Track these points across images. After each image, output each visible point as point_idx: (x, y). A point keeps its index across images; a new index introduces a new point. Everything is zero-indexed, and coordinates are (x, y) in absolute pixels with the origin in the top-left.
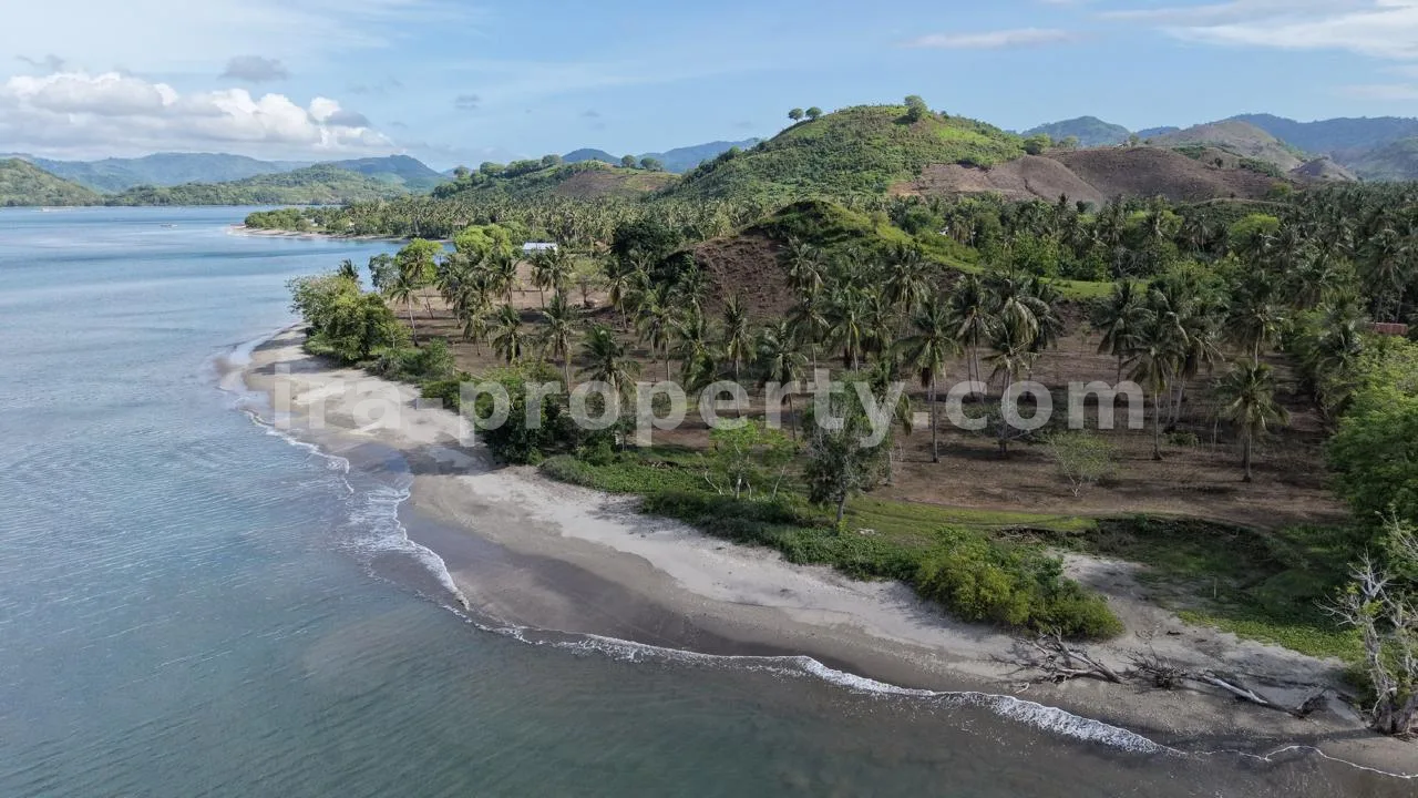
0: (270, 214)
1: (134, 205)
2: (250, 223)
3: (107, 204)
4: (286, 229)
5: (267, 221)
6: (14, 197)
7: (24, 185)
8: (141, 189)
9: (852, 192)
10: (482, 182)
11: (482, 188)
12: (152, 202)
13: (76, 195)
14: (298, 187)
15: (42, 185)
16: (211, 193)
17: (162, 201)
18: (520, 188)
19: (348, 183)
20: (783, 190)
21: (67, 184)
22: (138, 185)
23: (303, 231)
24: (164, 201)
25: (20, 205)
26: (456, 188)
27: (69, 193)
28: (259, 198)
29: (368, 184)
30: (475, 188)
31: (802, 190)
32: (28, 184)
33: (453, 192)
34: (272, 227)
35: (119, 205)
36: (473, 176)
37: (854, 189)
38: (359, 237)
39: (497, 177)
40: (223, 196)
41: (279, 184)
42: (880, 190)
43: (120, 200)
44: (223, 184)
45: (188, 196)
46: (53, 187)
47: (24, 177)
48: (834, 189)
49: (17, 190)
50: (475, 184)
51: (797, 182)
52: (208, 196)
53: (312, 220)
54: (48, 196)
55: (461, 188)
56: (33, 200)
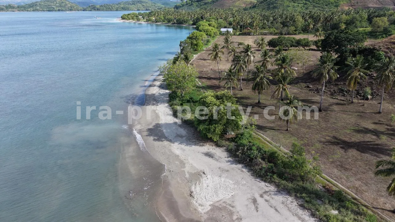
0: (129, 15)
1: (90, 11)
2: (123, 18)
3: (83, 10)
4: (134, 20)
5: (128, 17)
6: (60, 8)
7: (62, 5)
8: (92, 6)
9: (326, 7)
10: (189, 4)
11: (190, 5)
12: (95, 10)
13: (75, 8)
14: (133, 5)
15: (66, 5)
16: (111, 7)
17: (97, 9)
18: (201, 5)
19: (147, 4)
20: (298, 6)
21: (73, 4)
22: (91, 5)
23: (139, 21)
24: (98, 10)
25: (61, 11)
26: (181, 6)
27: (74, 7)
28: (124, 9)
29: (153, 4)
30: (187, 6)
31: (306, 6)
32: (63, 4)
33: (180, 7)
34: (130, 19)
35: (86, 10)
36: (187, 1)
37: (326, 5)
38: (157, 23)
39: (194, 2)
40: (113, 8)
41: (128, 4)
42: (337, 6)
43: (87, 9)
44: (114, 4)
45: (104, 8)
46: (69, 5)
47: (62, 2)
48: (319, 5)
49: (60, 6)
50: (187, 4)
51: (303, 3)
52: (109, 8)
53: (141, 17)
54: (68, 8)
55: (183, 5)
56: (64, 9)
